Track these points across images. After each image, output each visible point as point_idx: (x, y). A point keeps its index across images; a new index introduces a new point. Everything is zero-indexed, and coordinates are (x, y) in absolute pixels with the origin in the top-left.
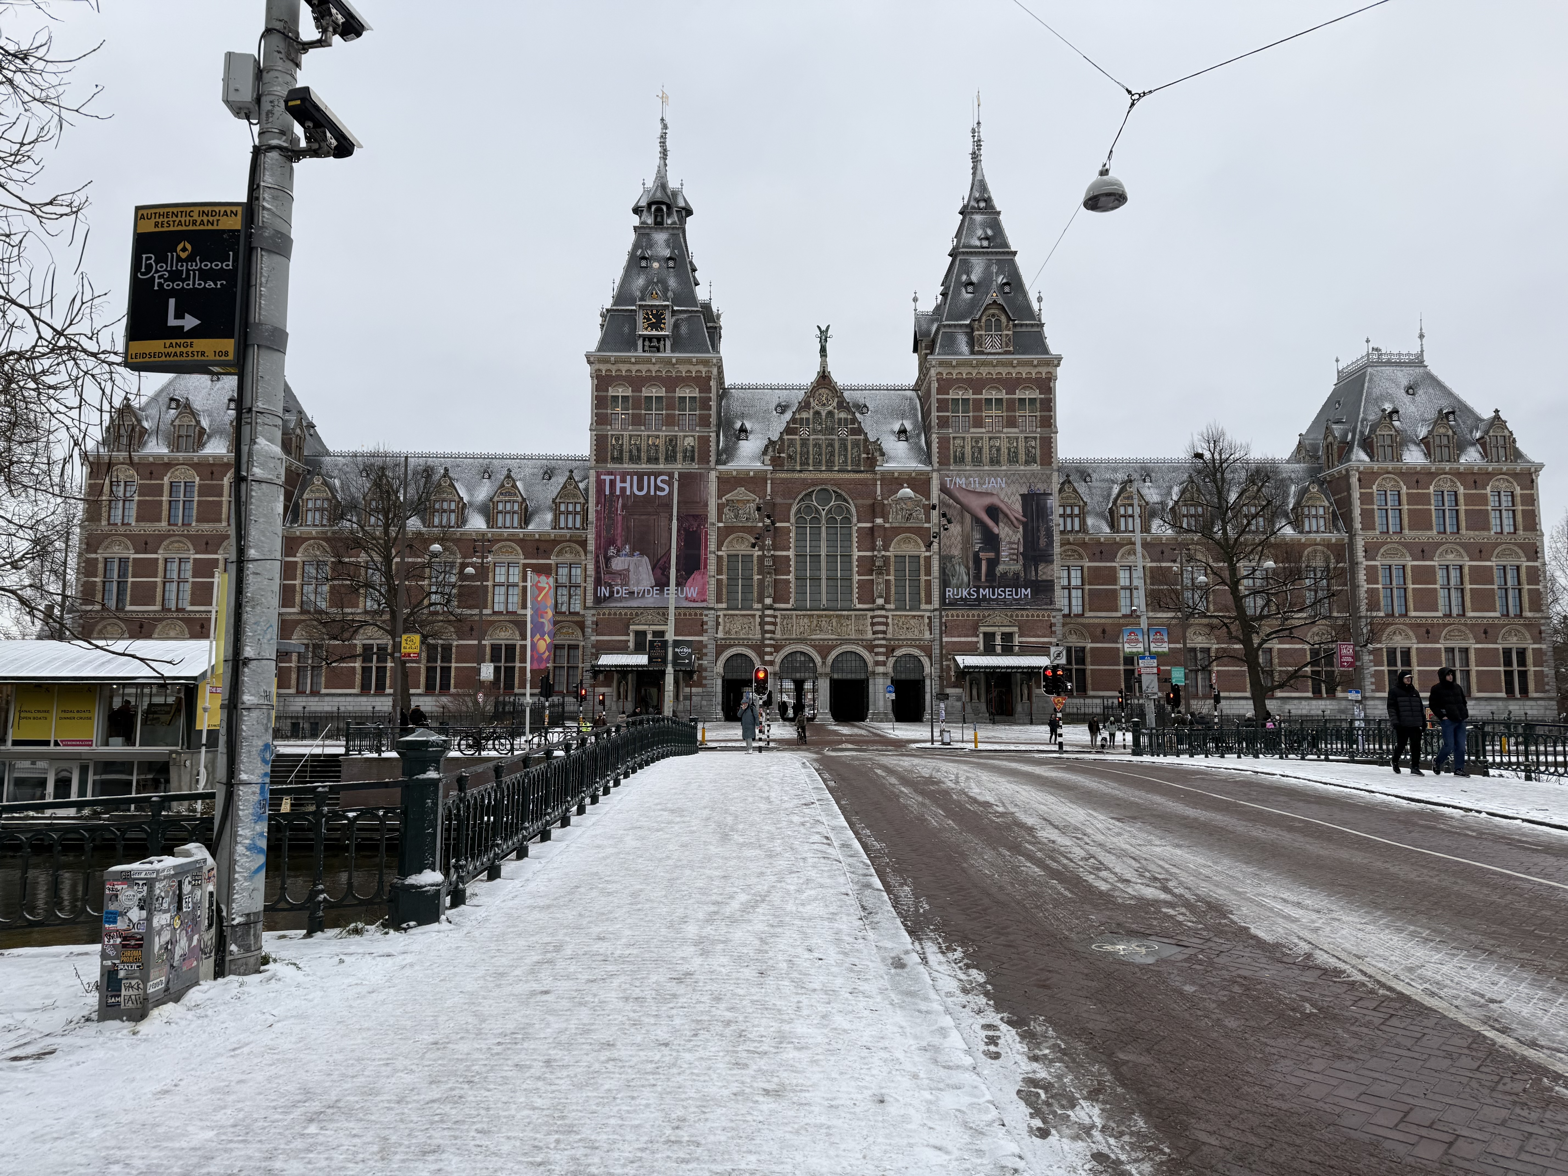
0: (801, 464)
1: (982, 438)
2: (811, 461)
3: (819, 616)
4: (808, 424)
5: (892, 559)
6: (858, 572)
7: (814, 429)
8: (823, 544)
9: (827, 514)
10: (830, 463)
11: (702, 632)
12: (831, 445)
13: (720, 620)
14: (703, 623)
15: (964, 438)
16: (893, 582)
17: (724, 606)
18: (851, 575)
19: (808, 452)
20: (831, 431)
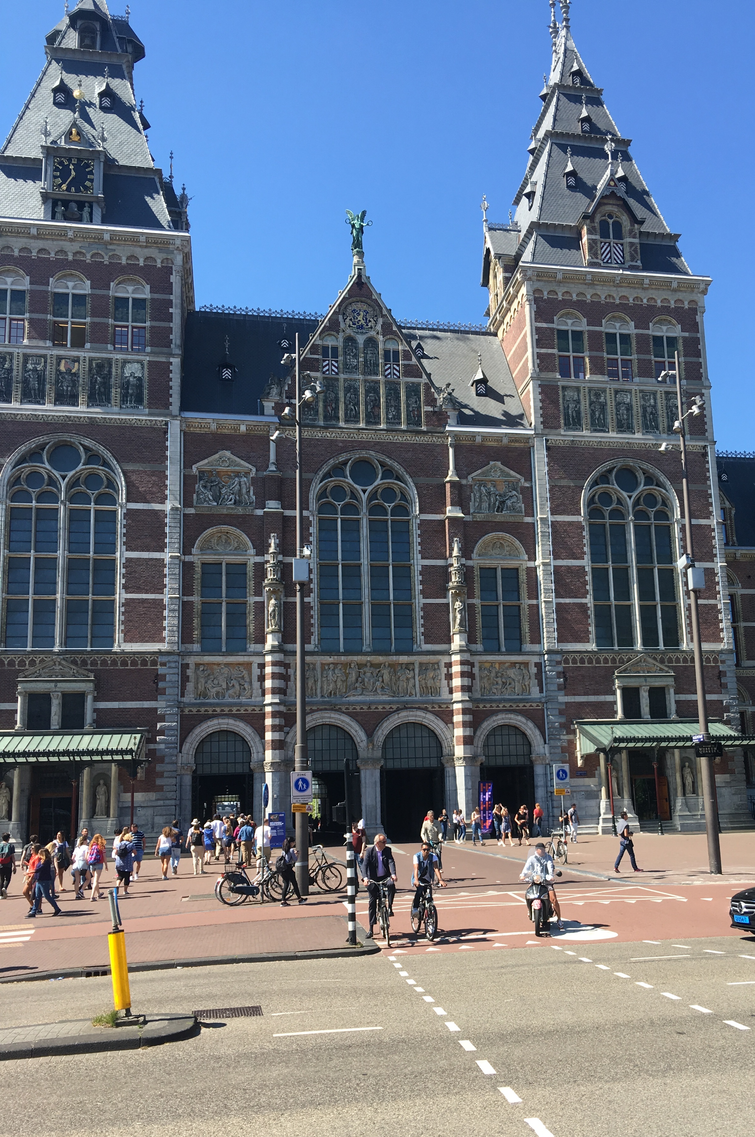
0: (326, 418)
1: (604, 391)
2: (341, 414)
3: (360, 666)
4: (335, 355)
5: (477, 573)
6: (422, 592)
7: (345, 364)
8: (364, 546)
9: (370, 499)
10: (372, 418)
11: (154, 694)
12: (373, 389)
13: (190, 672)
14: (158, 678)
15: (578, 389)
16: (479, 609)
17: (196, 647)
18: (411, 597)
19: (337, 400)
20: (371, 368)
